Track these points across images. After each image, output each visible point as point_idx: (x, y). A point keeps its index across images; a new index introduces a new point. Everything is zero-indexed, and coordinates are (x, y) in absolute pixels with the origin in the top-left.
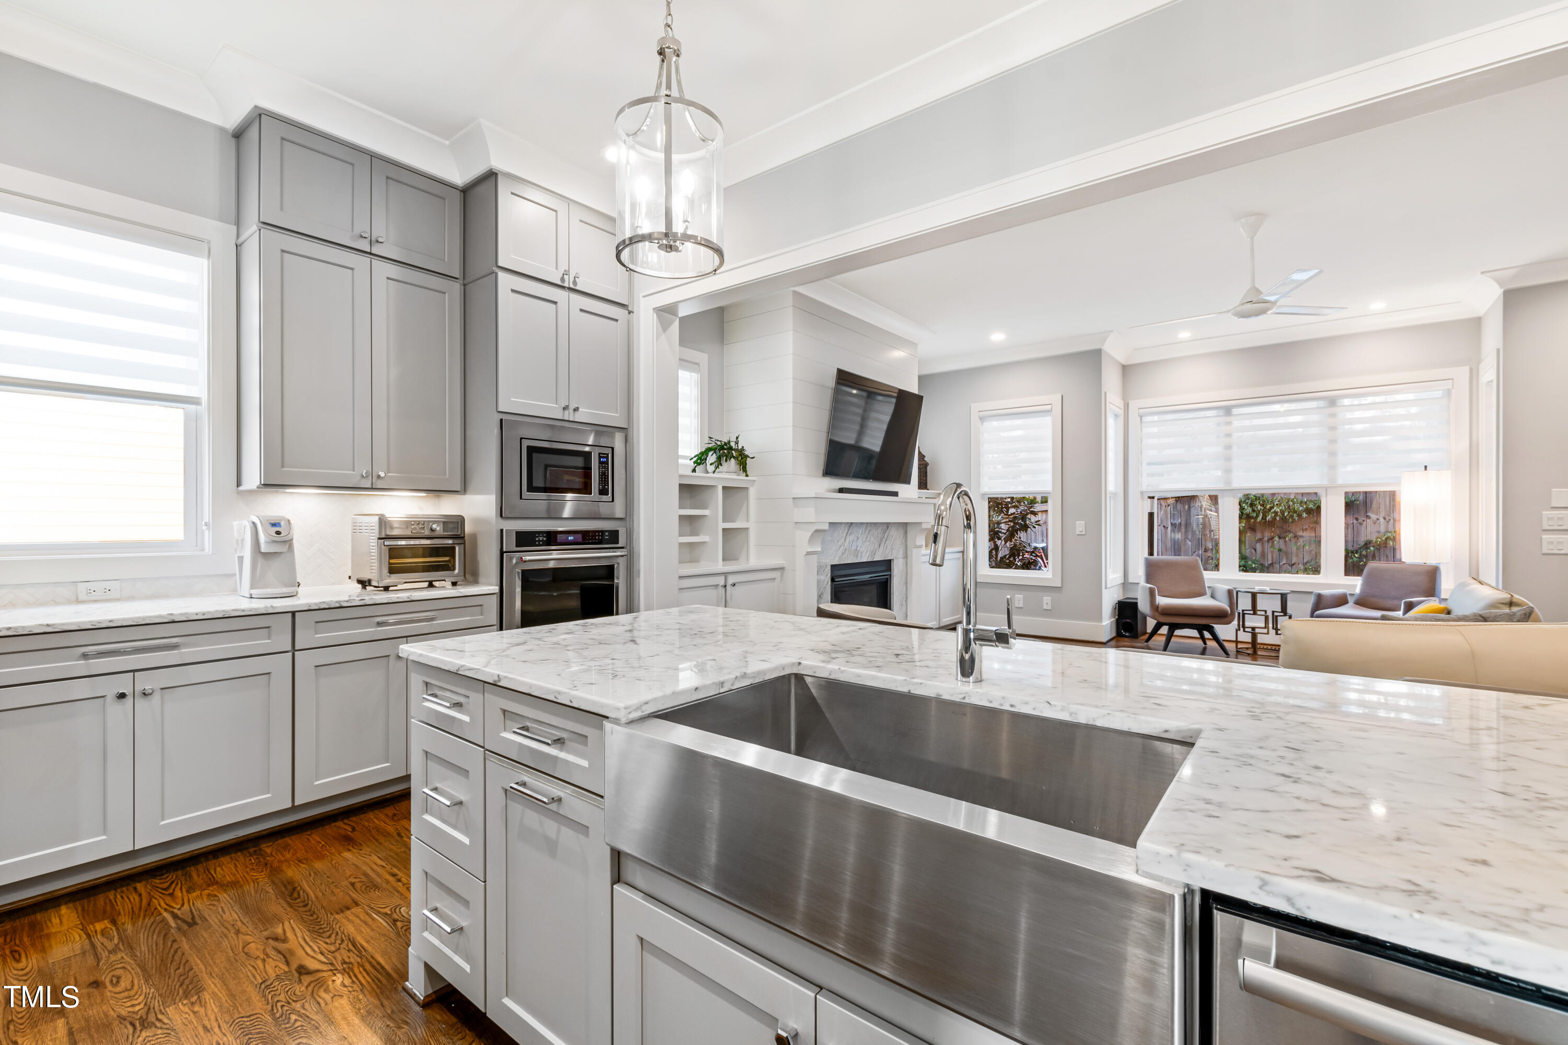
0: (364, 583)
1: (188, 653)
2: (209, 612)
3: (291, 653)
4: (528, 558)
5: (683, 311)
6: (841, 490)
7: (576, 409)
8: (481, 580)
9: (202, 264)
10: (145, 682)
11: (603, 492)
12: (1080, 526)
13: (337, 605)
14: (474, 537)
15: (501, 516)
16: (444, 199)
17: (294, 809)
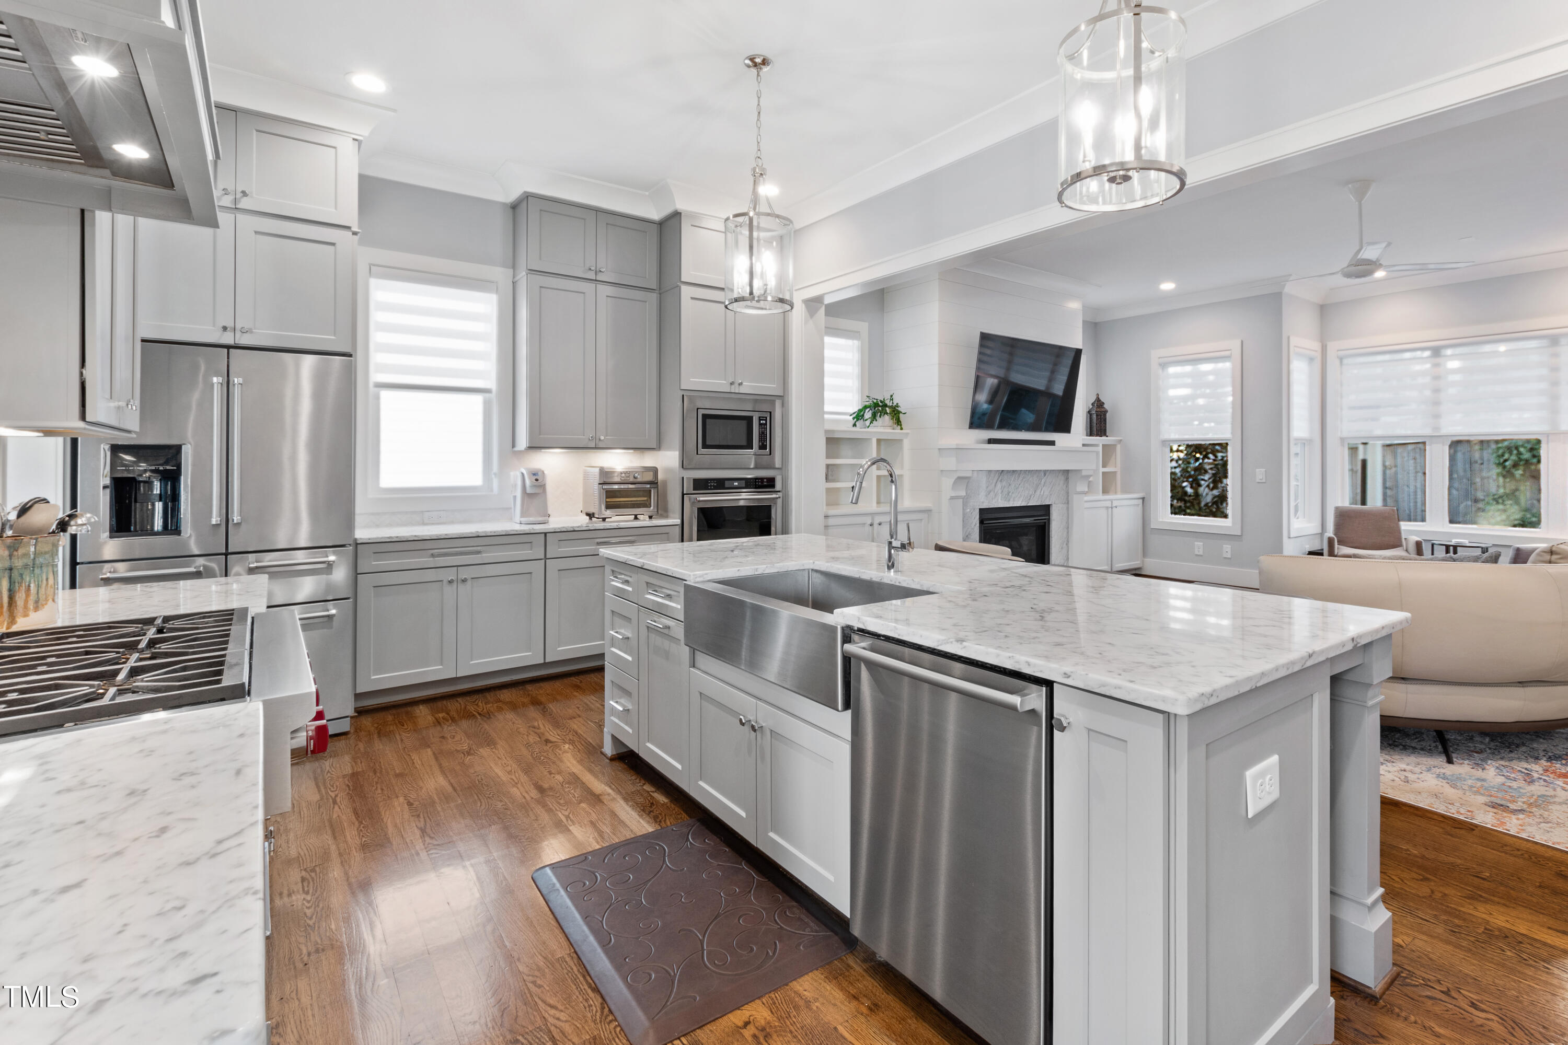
0: (591, 516)
1: (487, 556)
2: (497, 531)
3: (544, 561)
4: (701, 499)
5: (828, 300)
6: (991, 441)
7: (740, 384)
8: (671, 514)
9: (493, 298)
10: (464, 573)
11: (763, 447)
12: (1260, 474)
13: (572, 529)
14: (665, 483)
15: (683, 467)
16: (646, 232)
17: (545, 665)
